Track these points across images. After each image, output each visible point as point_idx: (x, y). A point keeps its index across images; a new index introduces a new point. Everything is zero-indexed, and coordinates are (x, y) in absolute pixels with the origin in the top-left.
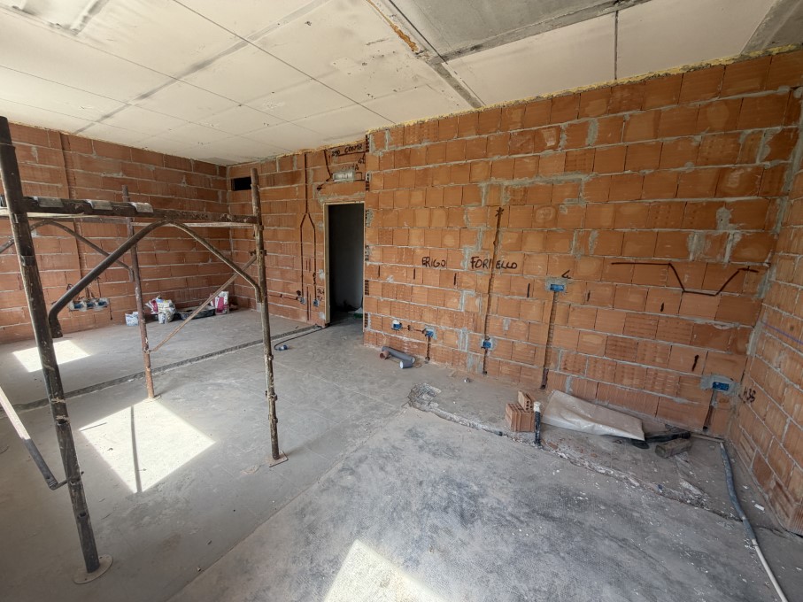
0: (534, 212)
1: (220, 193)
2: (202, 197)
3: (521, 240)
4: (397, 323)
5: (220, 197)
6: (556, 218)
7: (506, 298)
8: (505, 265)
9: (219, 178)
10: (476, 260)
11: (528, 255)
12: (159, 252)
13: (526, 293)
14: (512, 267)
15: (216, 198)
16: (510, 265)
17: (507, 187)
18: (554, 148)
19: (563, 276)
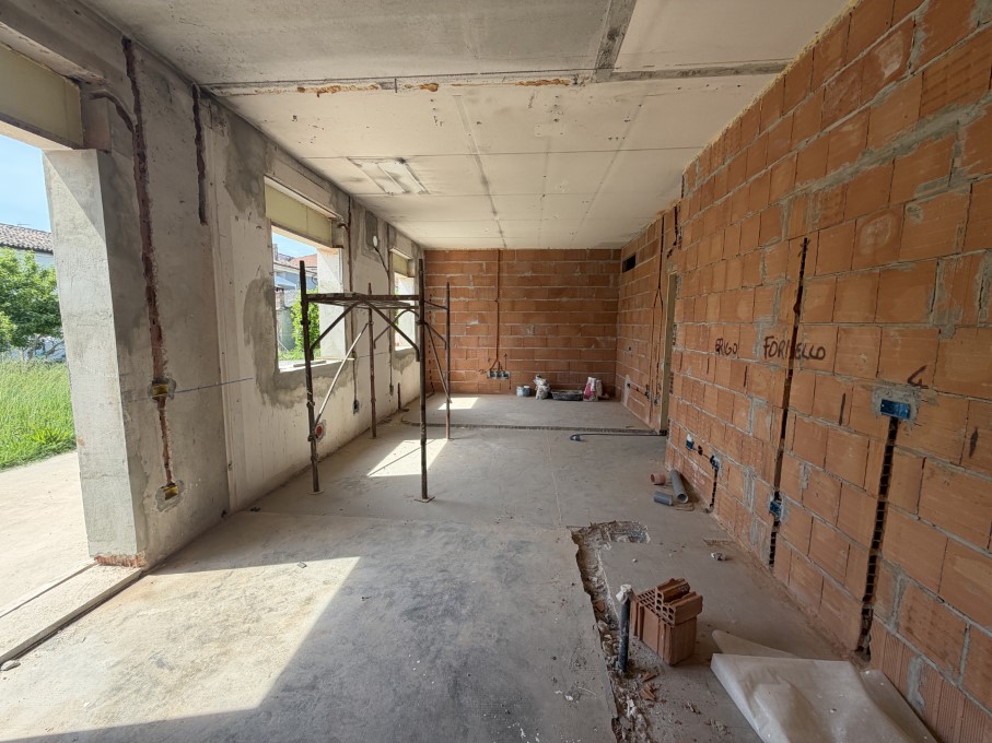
0: (857, 233)
1: (611, 277)
2: (593, 284)
3: (835, 300)
4: (690, 439)
5: (612, 282)
6: (897, 239)
7: (806, 420)
8: (807, 354)
9: (612, 262)
10: (770, 342)
11: (844, 330)
12: (549, 337)
13: (837, 413)
14: (816, 357)
15: (607, 283)
16: (814, 353)
17: (816, 195)
18: (897, 76)
19: (910, 381)
